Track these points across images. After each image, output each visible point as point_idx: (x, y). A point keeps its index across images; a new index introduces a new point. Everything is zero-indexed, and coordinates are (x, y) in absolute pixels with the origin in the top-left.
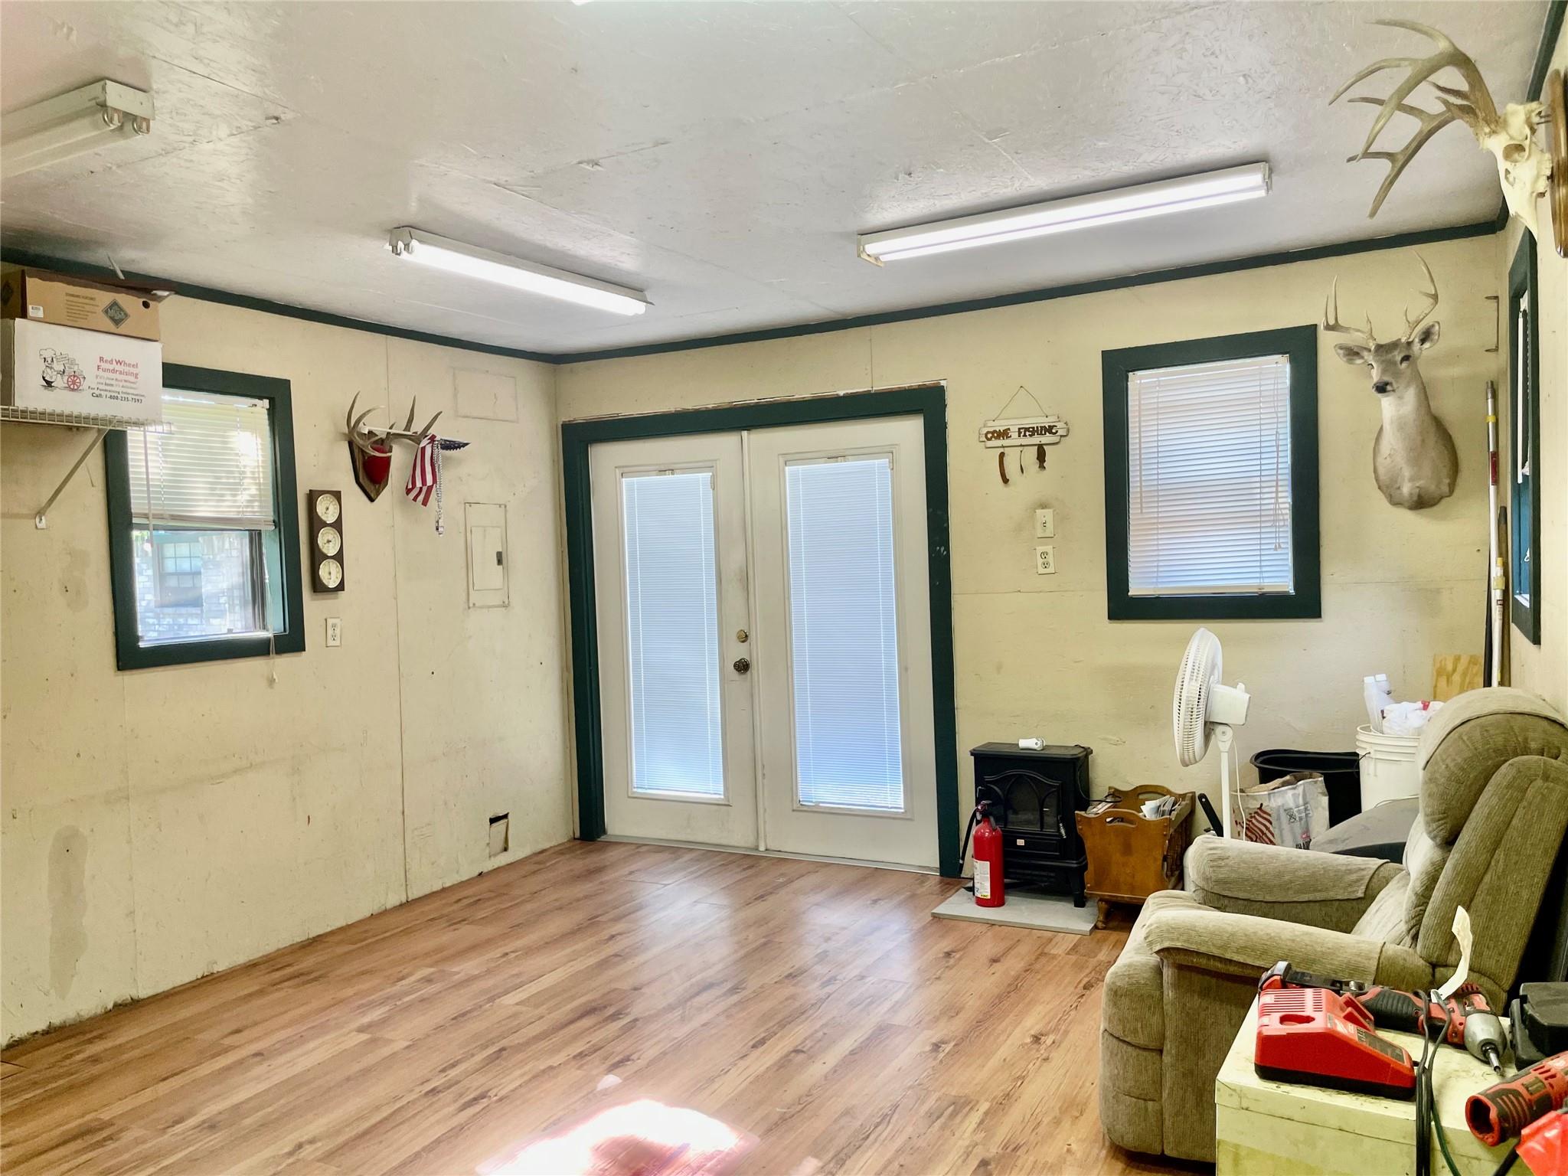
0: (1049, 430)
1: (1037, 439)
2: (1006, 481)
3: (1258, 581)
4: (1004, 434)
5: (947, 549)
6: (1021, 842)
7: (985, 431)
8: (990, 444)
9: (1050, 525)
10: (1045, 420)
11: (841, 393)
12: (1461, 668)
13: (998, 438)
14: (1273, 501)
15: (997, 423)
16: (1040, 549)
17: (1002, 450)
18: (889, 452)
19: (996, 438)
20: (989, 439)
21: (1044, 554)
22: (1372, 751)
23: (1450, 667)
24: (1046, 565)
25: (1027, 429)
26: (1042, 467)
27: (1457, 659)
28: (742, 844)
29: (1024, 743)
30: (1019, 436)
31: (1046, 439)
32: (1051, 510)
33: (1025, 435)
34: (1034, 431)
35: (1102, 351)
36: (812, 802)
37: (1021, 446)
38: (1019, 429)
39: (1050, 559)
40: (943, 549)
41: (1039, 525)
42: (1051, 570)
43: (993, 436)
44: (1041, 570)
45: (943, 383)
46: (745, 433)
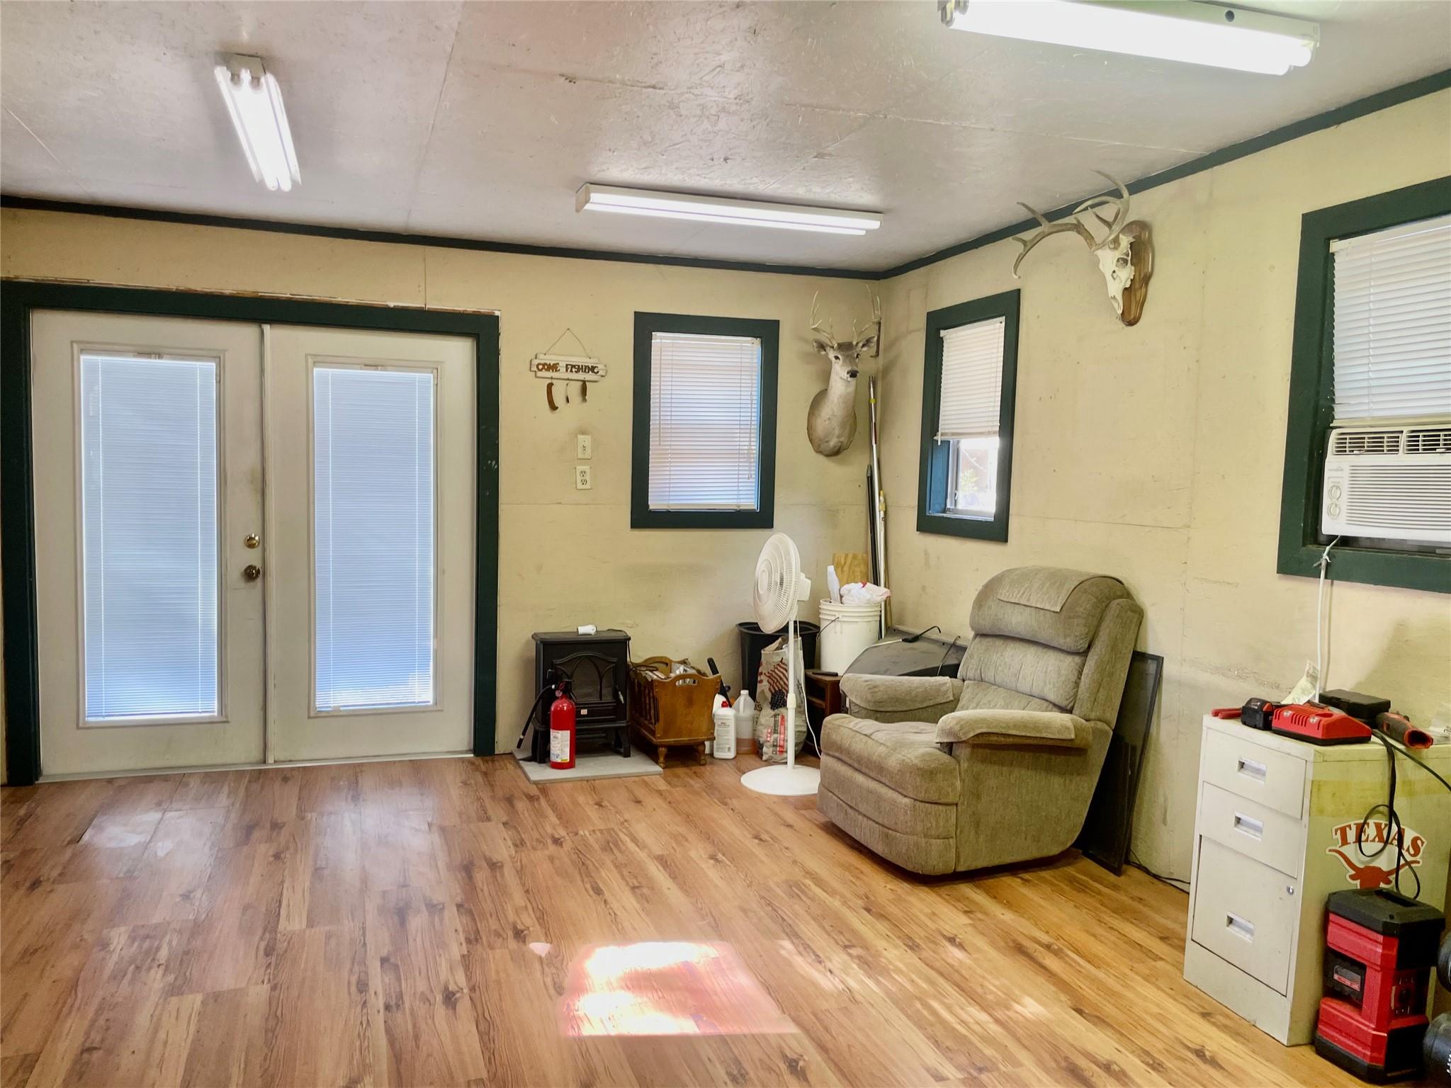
0: (592, 369)
1: (581, 376)
2: (553, 407)
3: (735, 501)
4: (554, 367)
5: (497, 463)
6: (584, 712)
7: (536, 362)
8: (540, 374)
9: (589, 450)
10: (588, 360)
11: (392, 305)
12: (848, 563)
13: (548, 370)
14: (747, 443)
15: (547, 357)
16: (580, 468)
17: (549, 381)
18: (435, 368)
19: (546, 370)
20: (541, 370)
21: (583, 473)
22: (840, 617)
23: (843, 562)
24: (584, 482)
25: (573, 366)
26: (584, 400)
27: (847, 556)
28: (243, 760)
29: (582, 630)
30: (567, 371)
31: (589, 376)
32: (590, 437)
33: (571, 371)
34: (579, 369)
35: (635, 312)
36: (330, 707)
37: (568, 379)
38: (567, 365)
39: (588, 477)
40: (494, 463)
41: (580, 450)
42: (588, 486)
43: (543, 368)
44: (580, 486)
45: (497, 313)
46: (267, 328)
